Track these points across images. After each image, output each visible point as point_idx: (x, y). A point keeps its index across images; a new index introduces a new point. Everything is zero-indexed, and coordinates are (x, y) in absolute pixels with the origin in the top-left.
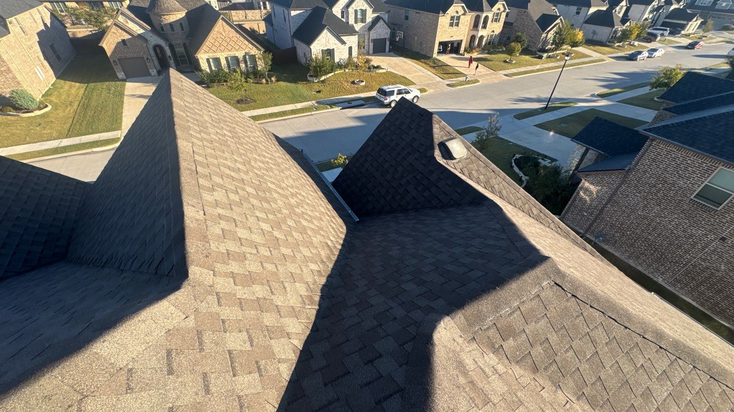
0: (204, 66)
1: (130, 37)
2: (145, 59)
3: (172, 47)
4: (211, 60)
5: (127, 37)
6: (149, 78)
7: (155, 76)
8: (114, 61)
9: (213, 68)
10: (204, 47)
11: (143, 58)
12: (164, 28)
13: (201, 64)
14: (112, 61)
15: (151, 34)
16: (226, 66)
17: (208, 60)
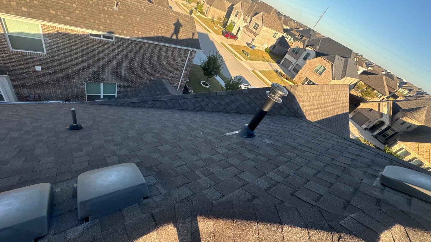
0: (395, 148)
1: (377, 110)
2: (369, 121)
3: (388, 128)
4: (404, 150)
5: (377, 109)
6: (359, 126)
7: (362, 128)
8: (356, 111)
9: (398, 153)
10: (410, 144)
11: (369, 119)
12: (398, 121)
13: (395, 146)
14: (355, 110)
15: (388, 117)
16: (409, 159)
17: (402, 149)
